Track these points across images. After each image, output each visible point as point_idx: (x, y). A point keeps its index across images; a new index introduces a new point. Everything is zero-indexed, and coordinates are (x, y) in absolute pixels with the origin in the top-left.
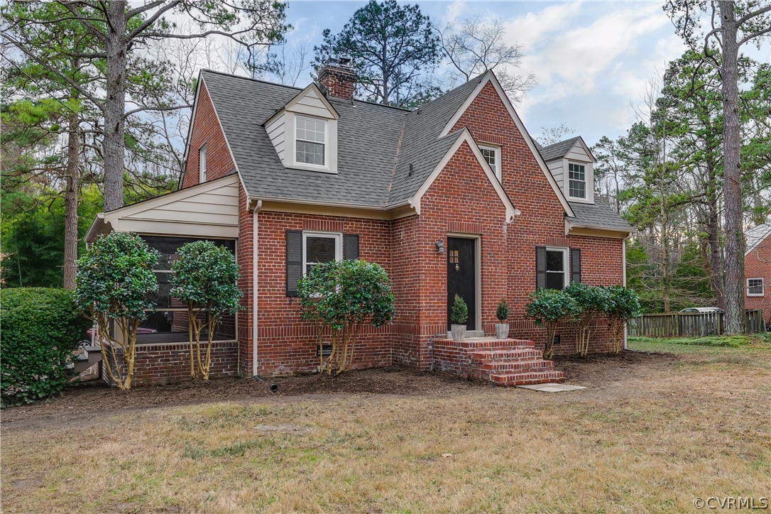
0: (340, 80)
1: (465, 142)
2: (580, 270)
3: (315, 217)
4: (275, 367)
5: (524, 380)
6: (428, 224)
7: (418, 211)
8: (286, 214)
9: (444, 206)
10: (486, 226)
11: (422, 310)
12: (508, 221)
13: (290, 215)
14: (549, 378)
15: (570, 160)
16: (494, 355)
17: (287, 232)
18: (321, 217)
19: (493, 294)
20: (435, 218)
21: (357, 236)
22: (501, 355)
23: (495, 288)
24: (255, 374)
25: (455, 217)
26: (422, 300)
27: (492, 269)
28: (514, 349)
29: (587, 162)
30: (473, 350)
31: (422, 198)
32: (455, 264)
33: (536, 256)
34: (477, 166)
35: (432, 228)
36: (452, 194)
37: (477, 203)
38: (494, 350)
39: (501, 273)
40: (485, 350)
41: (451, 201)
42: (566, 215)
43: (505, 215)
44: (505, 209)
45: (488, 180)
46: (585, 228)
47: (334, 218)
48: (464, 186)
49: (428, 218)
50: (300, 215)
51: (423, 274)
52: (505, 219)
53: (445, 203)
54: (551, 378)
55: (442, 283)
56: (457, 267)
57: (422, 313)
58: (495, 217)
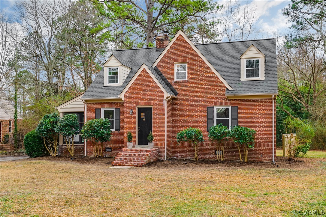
0: (161, 41)
1: (144, 69)
2: (238, 117)
3: (105, 103)
4: (92, 154)
5: (122, 164)
6: (127, 104)
7: (123, 100)
8: (96, 103)
9: (134, 96)
10: (155, 102)
11: (125, 136)
12: (165, 98)
13: (97, 103)
14: (134, 165)
15: (245, 58)
16: (123, 154)
17: (96, 109)
18: (107, 103)
19: (158, 130)
20: (131, 101)
21: (120, 109)
22: (126, 154)
23: (158, 128)
24: (86, 155)
25: (139, 100)
26: (125, 132)
27: (157, 120)
28: (141, 153)
29: (259, 57)
30: (121, 152)
31: (125, 94)
32: (143, 118)
33: (207, 112)
34: (150, 78)
35: (129, 105)
36: (138, 91)
37: (150, 93)
38: (131, 152)
39: (162, 121)
40: (127, 152)
41: (138, 93)
42: (227, 90)
43: (164, 97)
44: (164, 94)
45: (155, 83)
46: (235, 96)
47: (111, 103)
48: (144, 87)
49: (128, 101)
50: (100, 103)
51: (125, 122)
52: (164, 98)
53: (135, 95)
54: (135, 165)
55: (133, 126)
56: (144, 119)
57: (125, 137)
58: (159, 98)
